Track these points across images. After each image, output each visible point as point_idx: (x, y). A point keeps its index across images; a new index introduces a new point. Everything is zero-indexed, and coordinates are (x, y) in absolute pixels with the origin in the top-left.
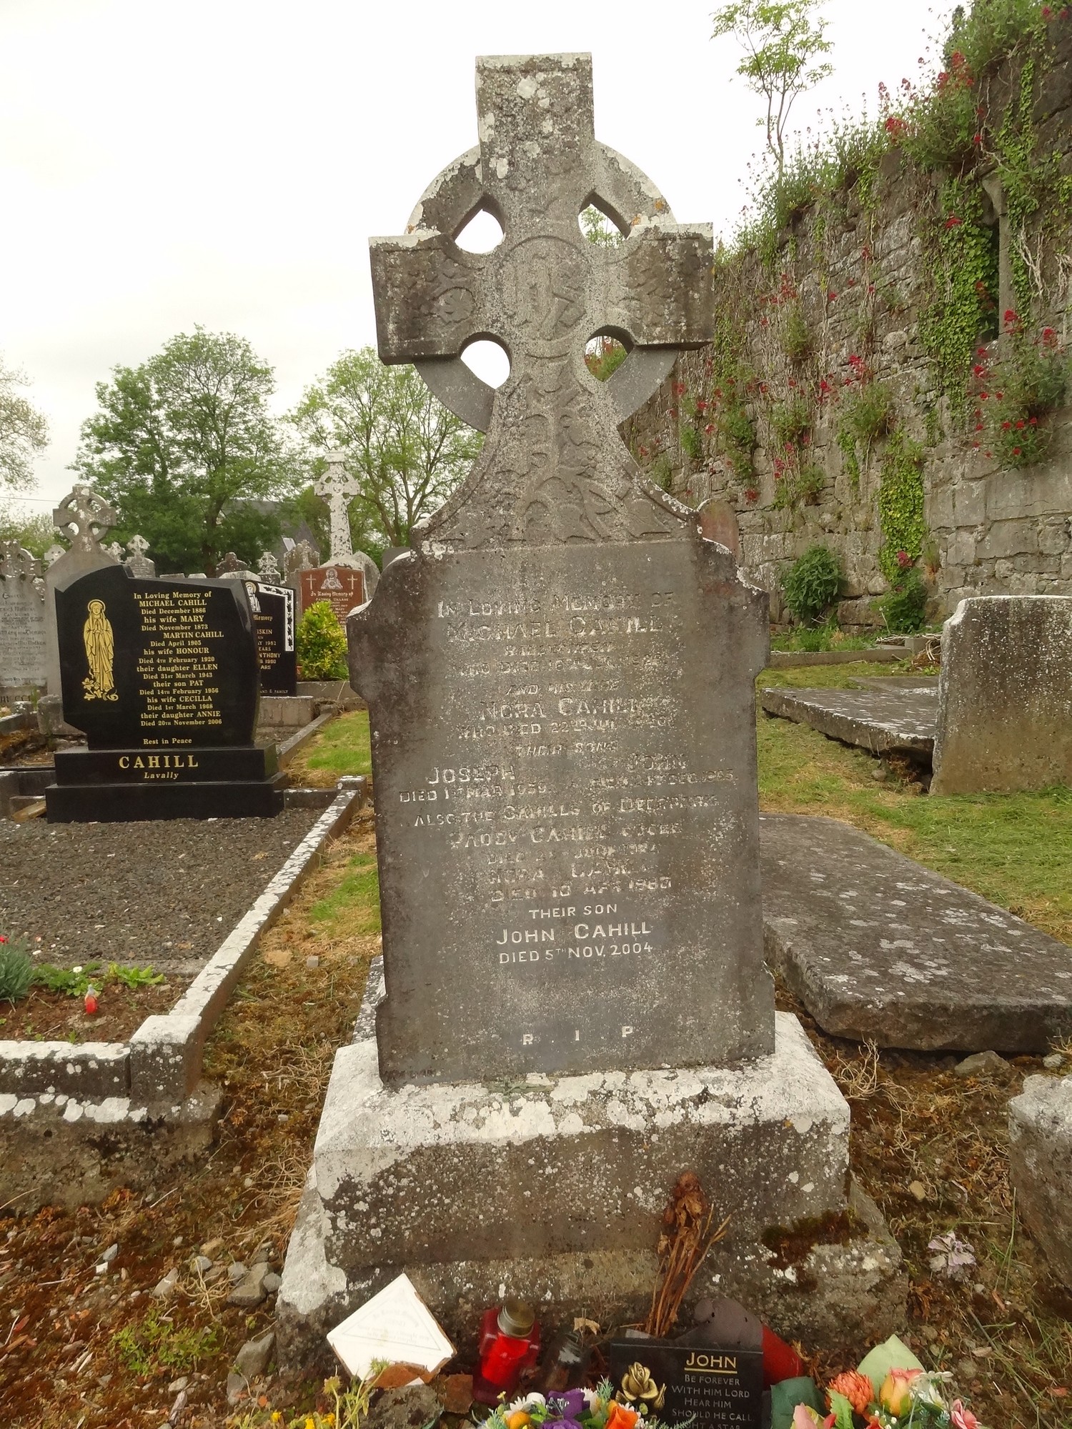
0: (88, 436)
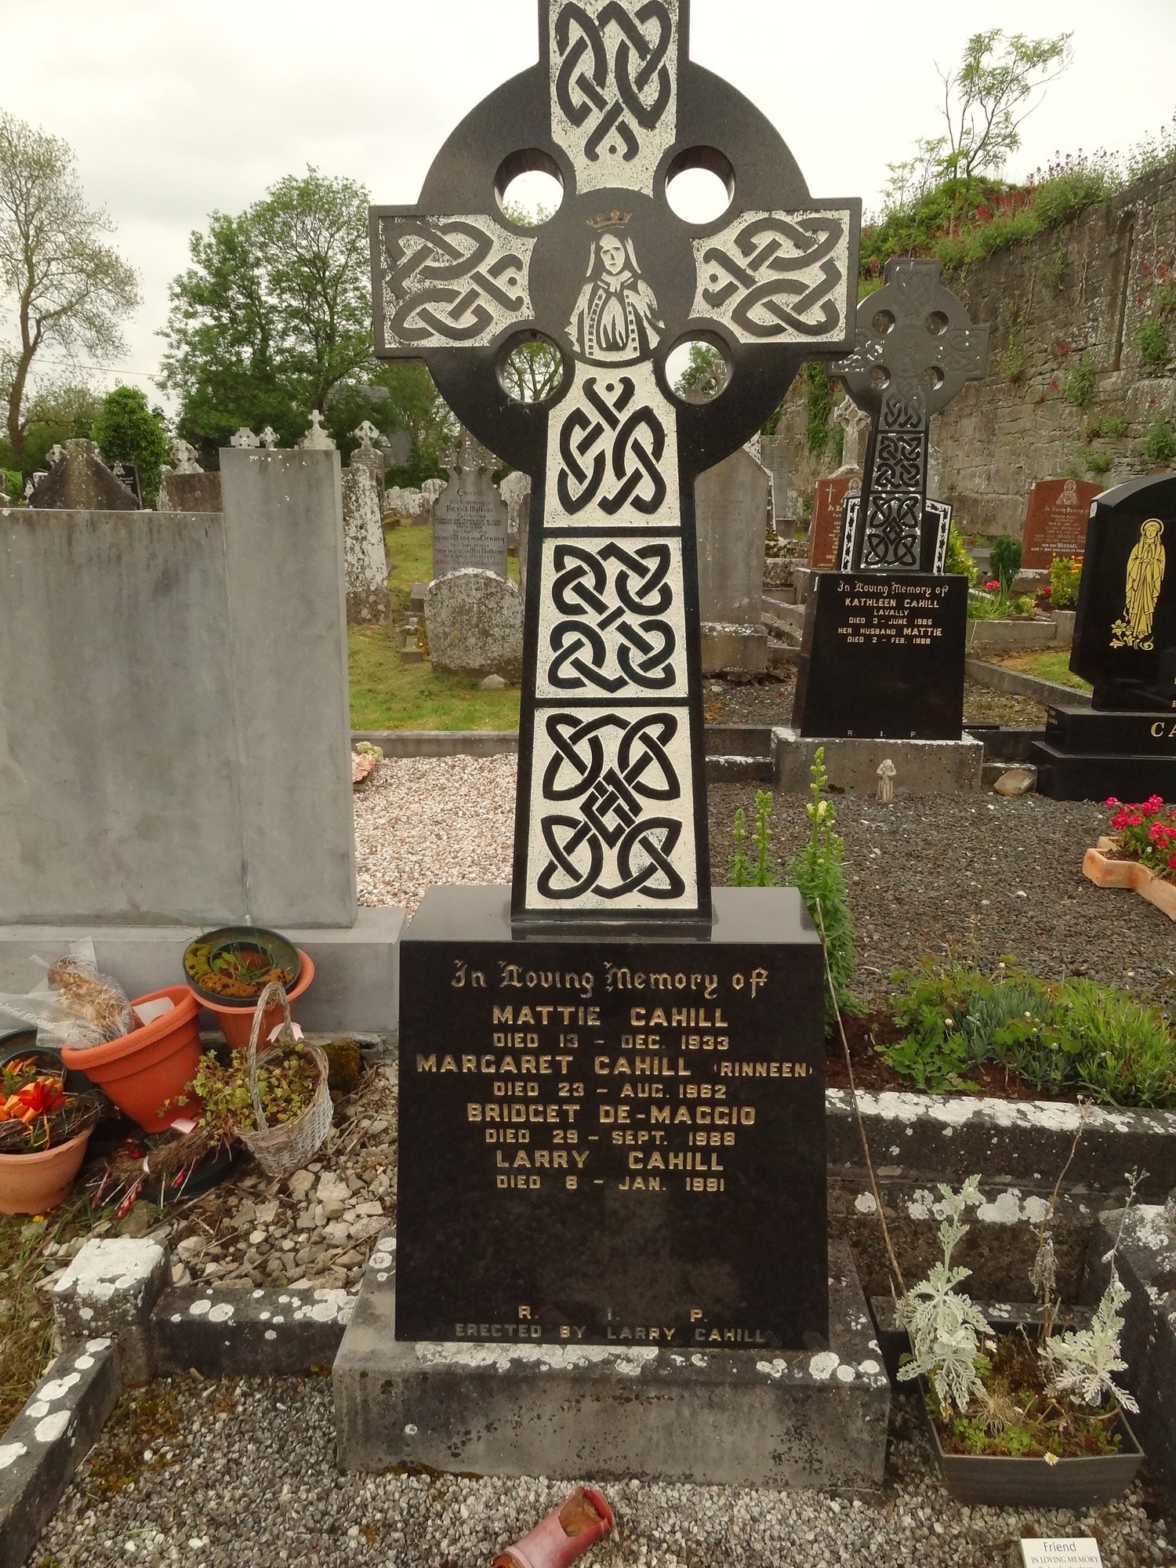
0: (177, 296)
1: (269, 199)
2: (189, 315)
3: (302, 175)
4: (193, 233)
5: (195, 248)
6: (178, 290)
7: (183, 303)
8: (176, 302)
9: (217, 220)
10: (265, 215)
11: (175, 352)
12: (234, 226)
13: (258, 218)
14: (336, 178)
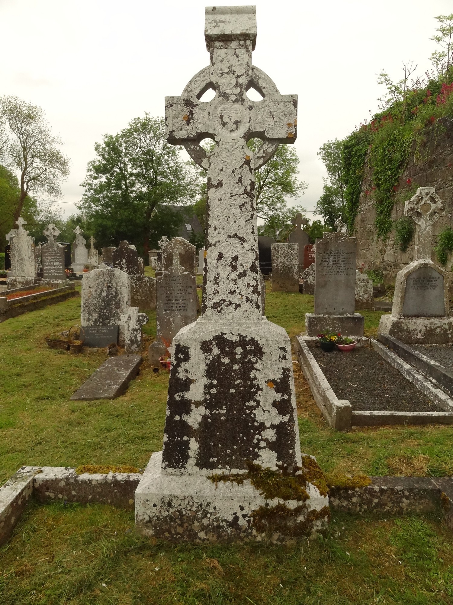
0: (90, 170)
1: (129, 127)
2: (96, 178)
3: (142, 117)
4: (96, 143)
5: (97, 149)
6: (91, 167)
7: (93, 173)
8: (90, 173)
9: (106, 137)
10: (128, 134)
11: (87, 193)
12: (114, 139)
13: (123, 136)
14: (158, 117)
